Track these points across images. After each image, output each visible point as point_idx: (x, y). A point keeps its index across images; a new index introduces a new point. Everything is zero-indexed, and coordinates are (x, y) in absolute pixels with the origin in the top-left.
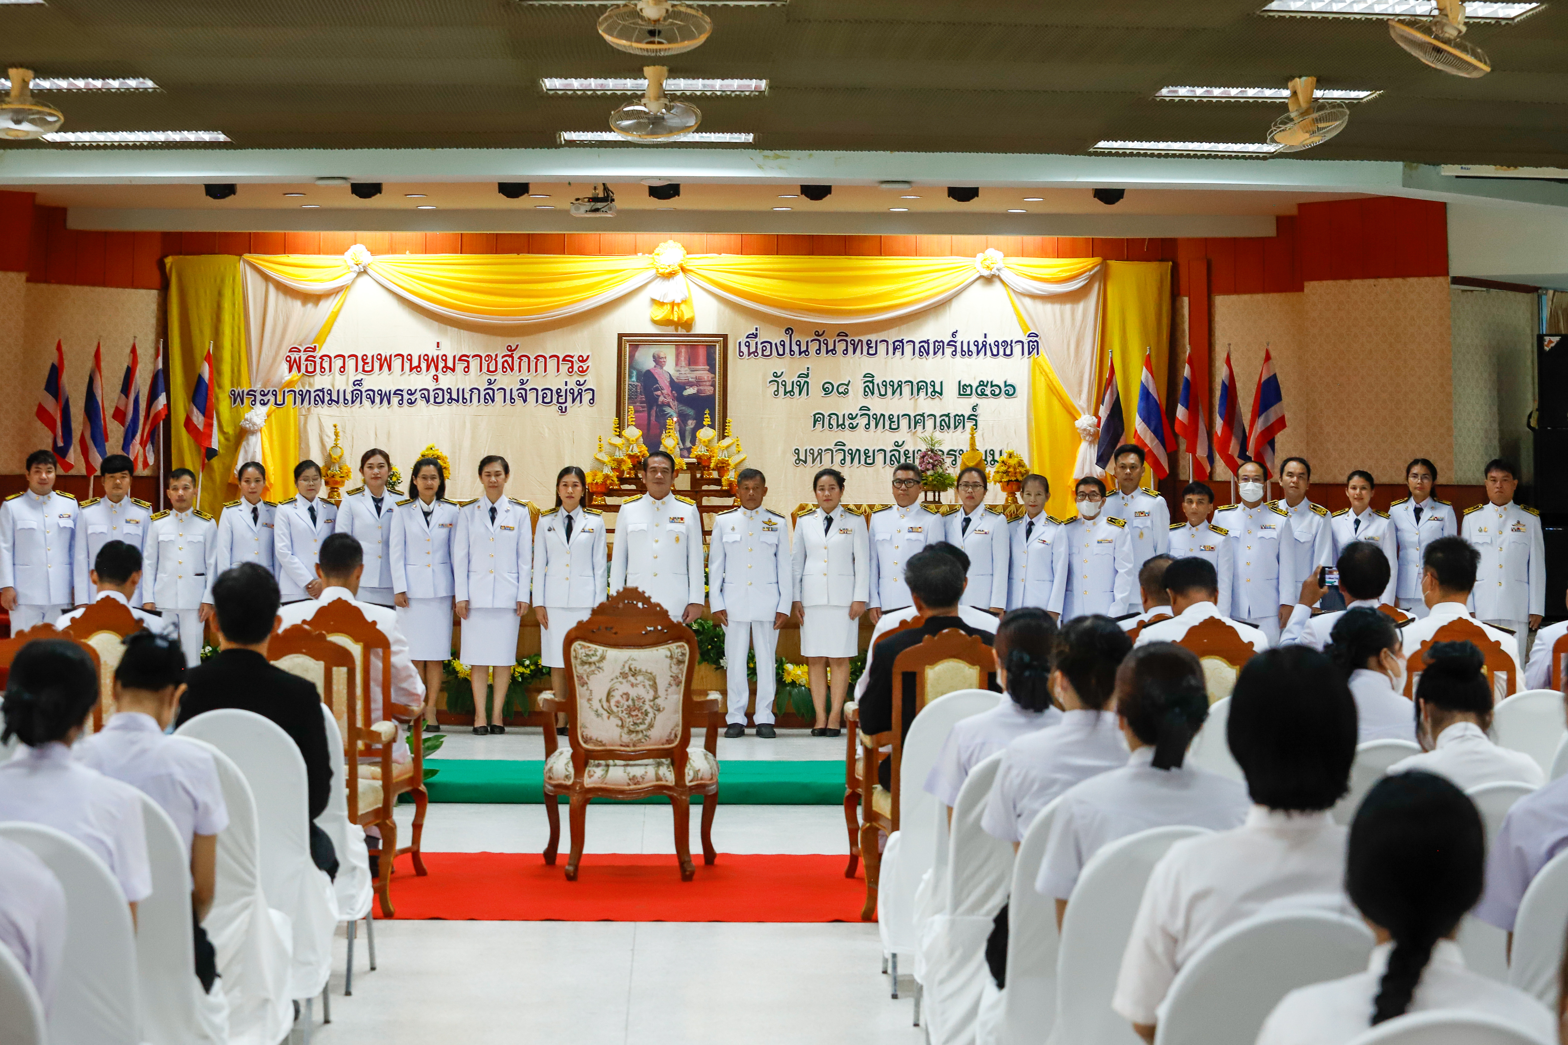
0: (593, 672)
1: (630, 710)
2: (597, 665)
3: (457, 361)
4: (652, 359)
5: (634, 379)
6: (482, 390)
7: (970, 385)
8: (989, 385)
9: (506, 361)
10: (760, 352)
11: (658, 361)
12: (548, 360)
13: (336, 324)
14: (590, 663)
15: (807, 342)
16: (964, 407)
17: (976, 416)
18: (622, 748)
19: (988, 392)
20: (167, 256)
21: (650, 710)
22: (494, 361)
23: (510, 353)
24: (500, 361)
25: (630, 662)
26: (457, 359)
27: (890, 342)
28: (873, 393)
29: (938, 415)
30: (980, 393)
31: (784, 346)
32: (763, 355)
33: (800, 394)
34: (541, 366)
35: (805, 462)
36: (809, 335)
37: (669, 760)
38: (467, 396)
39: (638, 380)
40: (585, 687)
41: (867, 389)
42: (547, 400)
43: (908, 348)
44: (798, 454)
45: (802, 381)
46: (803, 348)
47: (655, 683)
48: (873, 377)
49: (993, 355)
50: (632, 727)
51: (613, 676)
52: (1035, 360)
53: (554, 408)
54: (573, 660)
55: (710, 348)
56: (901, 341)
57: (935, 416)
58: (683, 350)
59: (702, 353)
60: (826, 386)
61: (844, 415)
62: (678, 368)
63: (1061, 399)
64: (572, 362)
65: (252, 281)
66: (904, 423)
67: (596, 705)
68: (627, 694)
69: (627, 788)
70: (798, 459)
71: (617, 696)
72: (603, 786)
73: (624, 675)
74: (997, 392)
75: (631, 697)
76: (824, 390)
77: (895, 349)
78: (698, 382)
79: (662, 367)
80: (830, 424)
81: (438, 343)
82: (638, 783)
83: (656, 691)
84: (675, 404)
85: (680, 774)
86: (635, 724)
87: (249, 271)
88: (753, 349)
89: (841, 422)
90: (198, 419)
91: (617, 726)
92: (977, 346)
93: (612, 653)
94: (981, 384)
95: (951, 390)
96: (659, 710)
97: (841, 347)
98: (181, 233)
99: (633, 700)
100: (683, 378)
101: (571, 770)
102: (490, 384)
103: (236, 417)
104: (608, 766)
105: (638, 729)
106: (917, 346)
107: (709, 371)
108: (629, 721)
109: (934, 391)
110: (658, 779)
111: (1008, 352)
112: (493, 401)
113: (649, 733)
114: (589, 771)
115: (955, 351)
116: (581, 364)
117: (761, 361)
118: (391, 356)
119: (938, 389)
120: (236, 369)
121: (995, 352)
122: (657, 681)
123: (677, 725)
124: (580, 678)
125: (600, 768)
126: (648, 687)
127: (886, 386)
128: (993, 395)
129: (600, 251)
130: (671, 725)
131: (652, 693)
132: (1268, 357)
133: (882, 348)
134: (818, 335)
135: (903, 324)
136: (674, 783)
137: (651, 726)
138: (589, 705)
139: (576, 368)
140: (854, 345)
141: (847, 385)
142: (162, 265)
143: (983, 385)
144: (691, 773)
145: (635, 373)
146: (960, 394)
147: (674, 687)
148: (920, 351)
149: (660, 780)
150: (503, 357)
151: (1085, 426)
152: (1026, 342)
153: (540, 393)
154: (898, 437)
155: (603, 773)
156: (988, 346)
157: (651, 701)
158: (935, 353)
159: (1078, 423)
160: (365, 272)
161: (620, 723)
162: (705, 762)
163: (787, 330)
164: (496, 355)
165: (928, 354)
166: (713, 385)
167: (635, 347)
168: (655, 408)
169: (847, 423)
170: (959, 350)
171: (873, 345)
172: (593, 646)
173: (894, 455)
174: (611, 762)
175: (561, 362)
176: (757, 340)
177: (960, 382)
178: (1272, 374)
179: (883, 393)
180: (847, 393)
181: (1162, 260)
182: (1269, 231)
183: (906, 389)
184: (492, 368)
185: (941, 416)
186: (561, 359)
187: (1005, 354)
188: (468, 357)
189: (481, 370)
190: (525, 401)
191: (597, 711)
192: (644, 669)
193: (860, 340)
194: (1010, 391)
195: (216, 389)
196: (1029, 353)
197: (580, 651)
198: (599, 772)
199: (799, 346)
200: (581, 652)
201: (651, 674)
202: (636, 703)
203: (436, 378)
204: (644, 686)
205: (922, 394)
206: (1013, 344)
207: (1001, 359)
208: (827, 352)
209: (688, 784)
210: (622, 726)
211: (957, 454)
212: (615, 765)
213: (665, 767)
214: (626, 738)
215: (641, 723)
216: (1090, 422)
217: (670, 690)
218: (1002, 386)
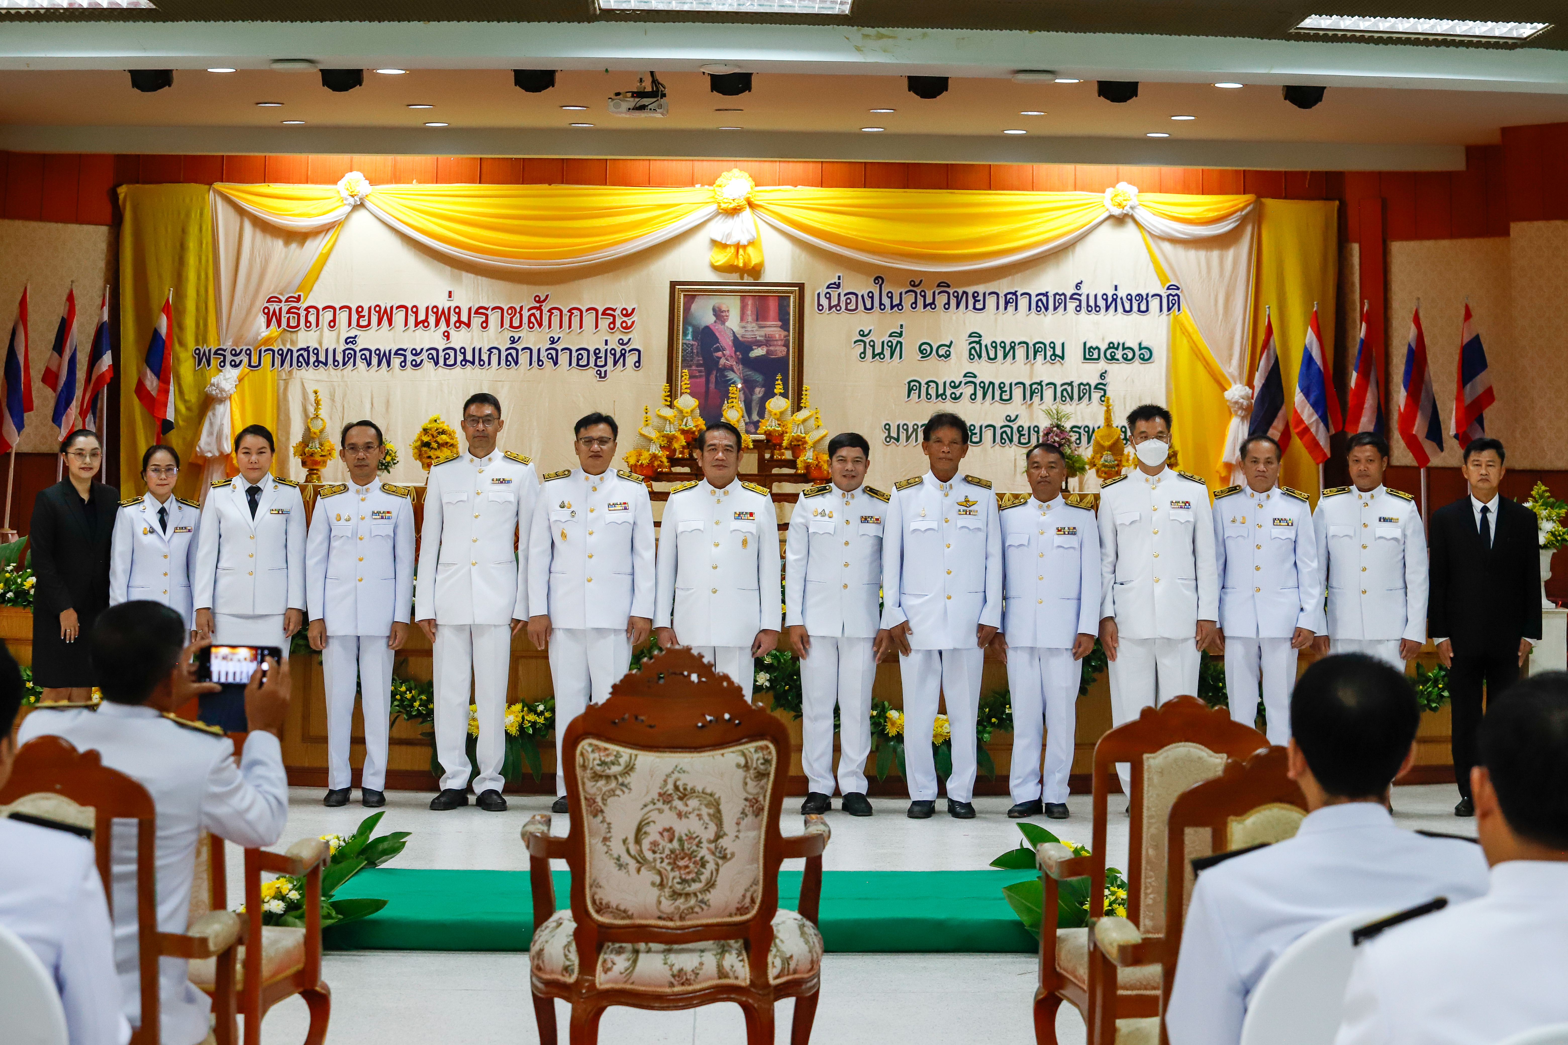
0: (612, 793)
1: (676, 859)
2: (620, 780)
3: (472, 315)
4: (711, 312)
5: (689, 337)
6: (503, 349)
7: (1097, 348)
8: (1121, 347)
9: (533, 314)
10: (843, 306)
11: (719, 314)
12: (584, 314)
13: (326, 268)
14: (608, 777)
15: (901, 294)
16: (1089, 373)
17: (1105, 385)
18: (661, 923)
19: (1119, 356)
20: (120, 185)
21: (709, 857)
22: (518, 315)
23: (538, 305)
24: (526, 314)
25: (676, 775)
26: (473, 311)
27: (1002, 295)
28: (980, 357)
29: (1058, 384)
30: (1109, 357)
31: (872, 298)
32: (846, 309)
33: (891, 357)
34: (576, 320)
35: (898, 440)
36: (903, 286)
37: (741, 942)
38: (485, 357)
39: (694, 338)
40: (600, 818)
41: (973, 352)
42: (583, 362)
43: (1023, 302)
44: (889, 430)
45: (894, 341)
46: (896, 301)
47: (719, 811)
48: (980, 336)
49: (1125, 311)
50: (678, 887)
51: (648, 799)
52: (1176, 317)
53: (591, 372)
54: (578, 771)
55: (783, 300)
56: (1015, 294)
57: (1055, 385)
58: (750, 302)
59: (773, 306)
60: (923, 347)
61: (945, 383)
62: (744, 324)
63: (1207, 365)
64: (614, 317)
65: (224, 215)
66: (1018, 392)
67: (617, 848)
68: (670, 830)
69: (668, 990)
70: (889, 436)
71: (653, 833)
72: (628, 986)
73: (666, 798)
74: (1130, 356)
75: (677, 835)
76: (921, 352)
77: (1007, 303)
78: (768, 341)
79: (723, 323)
80: (927, 394)
81: (450, 292)
82: (687, 982)
83: (720, 824)
84: (738, 368)
85: (759, 964)
86: (683, 881)
87: (220, 203)
88: (834, 302)
89: (941, 391)
90: (152, 383)
91: (653, 884)
92: (1106, 300)
93: (646, 760)
94: (1111, 346)
95: (1074, 354)
96: (724, 857)
97: (942, 300)
98: (138, 156)
99: (680, 840)
100: (749, 336)
101: (574, 957)
102: (513, 342)
103: (201, 381)
104: (636, 952)
105: (688, 889)
106: (1034, 300)
107: (781, 327)
108: (674, 877)
109: (1054, 354)
110: (722, 974)
111: (1143, 308)
112: (516, 363)
113: (707, 897)
114: (605, 961)
115: (1080, 306)
116: (625, 319)
117: (845, 316)
118: (392, 308)
119: (1059, 352)
120: (201, 322)
121: (1128, 308)
122: (721, 807)
123: (755, 883)
124: (591, 801)
125: (624, 956)
126: (706, 818)
127: (995, 348)
128: (1126, 359)
129: (648, 182)
130: (745, 882)
131: (713, 828)
132: (1468, 315)
133: (991, 301)
134: (914, 286)
135: (1017, 273)
136: (748, 982)
137: (711, 885)
138: (605, 849)
139: (618, 324)
140: (957, 297)
141: (949, 346)
142: (114, 196)
143: (1113, 348)
144: (778, 962)
145: (690, 329)
146: (1085, 358)
147: (750, 819)
148: (1037, 306)
149: (726, 976)
150: (529, 310)
151: (1236, 397)
152: (1164, 296)
153: (574, 354)
154: (1011, 409)
155: (627, 964)
156: (1119, 300)
157: (710, 842)
158: (1055, 309)
159: (1228, 395)
160: (362, 205)
161: (658, 880)
162: (801, 941)
163: (877, 278)
164: (521, 308)
165: (1047, 309)
166: (787, 345)
167: (691, 298)
168: (715, 372)
169: (948, 393)
170: (1084, 304)
171: (981, 298)
172: (613, 748)
173: (1005, 432)
174: (642, 946)
175: (600, 316)
176: (840, 290)
177: (1085, 344)
178: (1474, 335)
179: (992, 355)
180: (949, 356)
181: (1327, 198)
182: (1457, 163)
183: (1020, 352)
184: (516, 323)
185: (1062, 385)
186: (600, 313)
187: (1139, 310)
188: (487, 309)
189: (502, 326)
190: (556, 363)
191: (618, 859)
192: (699, 788)
193: (964, 292)
194: (1145, 354)
195: (177, 346)
196: (1169, 309)
197: (591, 756)
198: (621, 963)
199: (891, 298)
200: (594, 758)
201: (711, 795)
202: (686, 846)
203: (447, 336)
204: (700, 816)
205: (1040, 357)
206: (1149, 299)
207: (1135, 316)
208: (925, 306)
209: (772, 982)
210: (662, 885)
211: (1082, 431)
212: (649, 951)
213: (734, 952)
214: (667, 906)
215: (694, 880)
216: (1243, 393)
217: (744, 823)
218: (1136, 349)
